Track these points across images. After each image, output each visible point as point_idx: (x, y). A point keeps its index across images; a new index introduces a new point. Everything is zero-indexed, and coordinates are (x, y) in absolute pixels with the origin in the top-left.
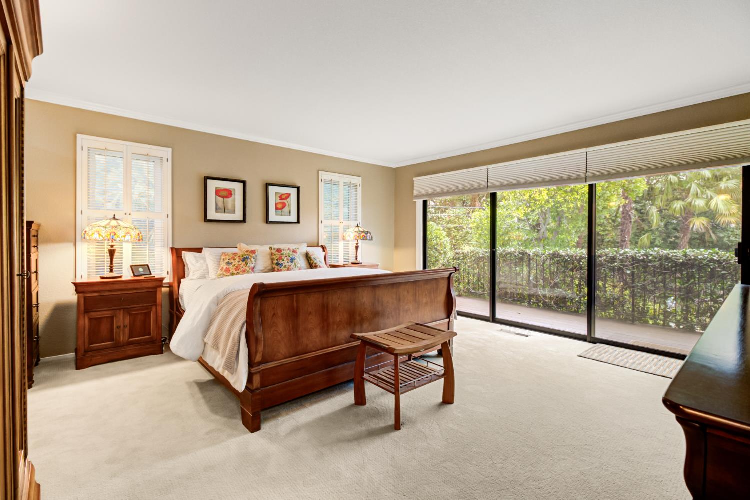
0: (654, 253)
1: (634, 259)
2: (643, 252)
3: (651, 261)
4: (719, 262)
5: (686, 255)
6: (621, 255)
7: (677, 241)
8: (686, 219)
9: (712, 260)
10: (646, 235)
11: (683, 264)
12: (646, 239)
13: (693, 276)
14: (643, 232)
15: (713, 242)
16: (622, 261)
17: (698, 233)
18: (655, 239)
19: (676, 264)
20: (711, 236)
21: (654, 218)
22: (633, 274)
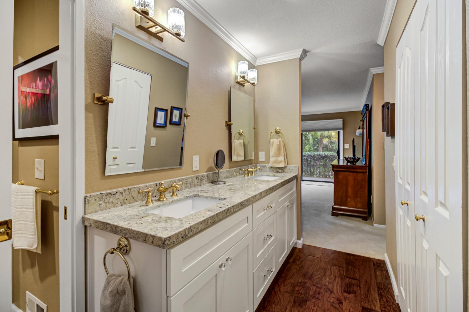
0: (316, 154)
1: (310, 155)
2: (313, 153)
3: (315, 156)
4: (333, 156)
5: (325, 154)
6: (307, 154)
7: (318, 148)
8: (321, 139)
9: (331, 155)
10: (307, 146)
11: (324, 157)
12: (307, 148)
13: (326, 161)
14: (306, 144)
15: (330, 149)
16: (307, 156)
17: (325, 145)
18: (310, 148)
19: (322, 157)
20: (329, 146)
21: (310, 138)
22: (310, 160)
